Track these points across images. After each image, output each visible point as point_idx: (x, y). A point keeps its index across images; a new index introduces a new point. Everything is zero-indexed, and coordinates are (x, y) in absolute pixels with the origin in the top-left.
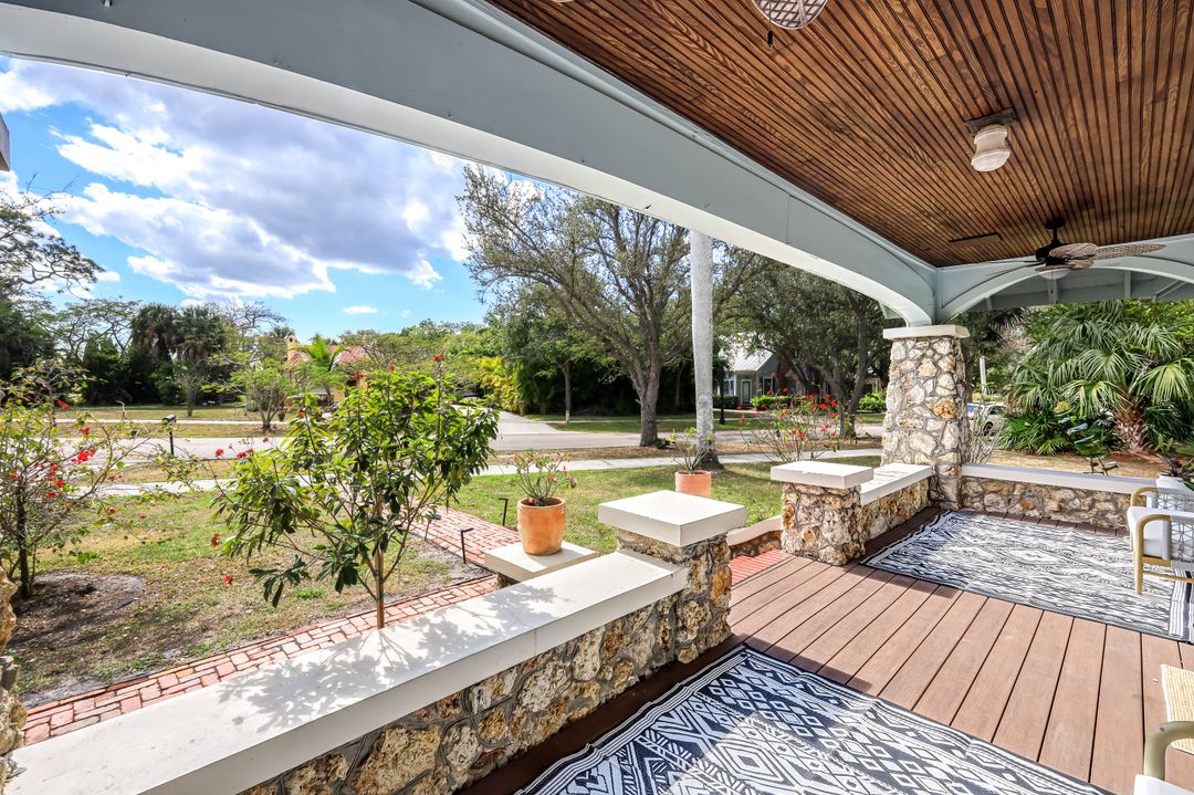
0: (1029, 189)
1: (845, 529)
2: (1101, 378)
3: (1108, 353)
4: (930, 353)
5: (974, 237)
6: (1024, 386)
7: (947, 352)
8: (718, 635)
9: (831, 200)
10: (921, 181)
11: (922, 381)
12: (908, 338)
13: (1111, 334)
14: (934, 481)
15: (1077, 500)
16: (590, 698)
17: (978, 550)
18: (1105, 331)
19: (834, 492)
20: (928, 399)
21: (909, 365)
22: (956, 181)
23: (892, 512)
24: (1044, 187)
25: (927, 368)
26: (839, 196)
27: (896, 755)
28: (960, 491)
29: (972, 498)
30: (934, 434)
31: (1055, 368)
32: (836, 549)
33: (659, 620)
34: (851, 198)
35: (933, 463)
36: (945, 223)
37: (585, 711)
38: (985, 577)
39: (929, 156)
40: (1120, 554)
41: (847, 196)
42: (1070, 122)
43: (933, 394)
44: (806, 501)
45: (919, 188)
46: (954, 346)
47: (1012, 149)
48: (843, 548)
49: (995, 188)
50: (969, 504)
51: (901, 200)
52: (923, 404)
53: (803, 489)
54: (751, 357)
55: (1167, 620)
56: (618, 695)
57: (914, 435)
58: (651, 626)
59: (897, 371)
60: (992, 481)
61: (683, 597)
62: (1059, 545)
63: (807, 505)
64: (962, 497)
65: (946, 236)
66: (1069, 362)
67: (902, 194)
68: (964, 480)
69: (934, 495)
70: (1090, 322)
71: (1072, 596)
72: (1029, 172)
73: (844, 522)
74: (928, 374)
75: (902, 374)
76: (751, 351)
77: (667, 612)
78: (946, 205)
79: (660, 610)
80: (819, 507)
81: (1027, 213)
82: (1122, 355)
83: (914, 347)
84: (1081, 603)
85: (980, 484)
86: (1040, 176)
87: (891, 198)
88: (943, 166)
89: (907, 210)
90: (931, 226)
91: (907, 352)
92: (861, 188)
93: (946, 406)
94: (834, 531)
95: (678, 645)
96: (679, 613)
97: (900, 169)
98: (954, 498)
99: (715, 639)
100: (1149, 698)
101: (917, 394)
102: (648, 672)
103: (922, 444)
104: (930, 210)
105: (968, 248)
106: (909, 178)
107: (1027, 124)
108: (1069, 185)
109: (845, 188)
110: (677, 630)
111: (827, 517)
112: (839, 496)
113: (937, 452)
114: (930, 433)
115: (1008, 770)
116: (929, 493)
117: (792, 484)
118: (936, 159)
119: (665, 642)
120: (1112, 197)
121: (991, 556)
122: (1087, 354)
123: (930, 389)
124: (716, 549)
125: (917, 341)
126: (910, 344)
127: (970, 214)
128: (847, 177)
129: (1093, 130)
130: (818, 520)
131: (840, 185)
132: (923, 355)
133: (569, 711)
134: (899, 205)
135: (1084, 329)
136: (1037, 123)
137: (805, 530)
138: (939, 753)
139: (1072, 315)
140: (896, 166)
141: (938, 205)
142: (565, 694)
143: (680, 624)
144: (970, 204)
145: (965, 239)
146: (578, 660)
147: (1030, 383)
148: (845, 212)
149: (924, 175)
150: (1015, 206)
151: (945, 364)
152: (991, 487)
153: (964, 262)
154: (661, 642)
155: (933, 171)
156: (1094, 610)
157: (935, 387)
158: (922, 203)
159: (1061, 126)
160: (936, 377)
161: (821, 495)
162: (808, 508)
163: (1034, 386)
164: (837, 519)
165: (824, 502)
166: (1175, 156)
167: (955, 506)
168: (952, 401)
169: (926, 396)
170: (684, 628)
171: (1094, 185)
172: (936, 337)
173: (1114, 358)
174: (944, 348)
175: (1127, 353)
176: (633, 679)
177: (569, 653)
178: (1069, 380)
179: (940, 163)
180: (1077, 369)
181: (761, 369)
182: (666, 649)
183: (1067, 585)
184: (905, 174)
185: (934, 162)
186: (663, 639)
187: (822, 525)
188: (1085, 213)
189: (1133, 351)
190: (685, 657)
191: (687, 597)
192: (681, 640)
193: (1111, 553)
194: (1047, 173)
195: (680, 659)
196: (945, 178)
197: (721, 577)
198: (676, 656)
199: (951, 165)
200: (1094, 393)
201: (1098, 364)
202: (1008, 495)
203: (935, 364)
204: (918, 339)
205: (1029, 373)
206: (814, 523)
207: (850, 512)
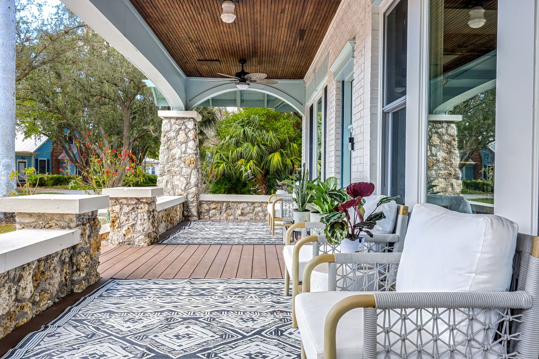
0: (236, 39)
1: (150, 224)
2: (251, 158)
3: (254, 145)
4: (183, 127)
5: (209, 60)
6: (218, 163)
7: (192, 128)
8: (94, 277)
9: (146, 16)
10: (193, 19)
11: (179, 145)
12: (172, 118)
13: (254, 135)
14: (185, 205)
15: (248, 208)
16: (27, 313)
17: (212, 232)
18: (252, 133)
19: (144, 201)
20: (183, 155)
21: (172, 134)
22: (208, 25)
23: (168, 220)
24: (241, 40)
25: (182, 137)
26: (151, 15)
27: (204, 290)
28: (198, 210)
29: (204, 213)
30: (186, 176)
31: (232, 152)
32: (145, 236)
33: (62, 266)
34: (157, 18)
35: (185, 194)
36: (198, 48)
37: (25, 320)
38: (218, 239)
39: (200, 7)
40: (265, 227)
41: (155, 16)
42: (255, 11)
43: (185, 152)
44: (126, 209)
45: (192, 23)
46: (196, 125)
47: (237, 15)
48: (149, 235)
49: (223, 34)
50: (203, 217)
51: (181, 28)
52: (180, 158)
53: (124, 201)
54: (29, 139)
55: (282, 241)
56: (43, 312)
57: (175, 177)
58: (59, 269)
59: (166, 138)
60: (213, 202)
61: (77, 250)
62: (244, 227)
63: (127, 211)
64: (199, 213)
65: (197, 56)
66: (238, 149)
67: (183, 24)
68: (200, 204)
69: (186, 213)
70: (246, 128)
71: (252, 240)
72: (238, 30)
73: (149, 219)
74: (183, 140)
75: (169, 140)
76: (27, 135)
77: (67, 260)
78: (201, 38)
79: (63, 259)
80: (135, 212)
81: (233, 53)
82: (259, 146)
83: (175, 123)
84: (256, 241)
85: (208, 205)
86: (241, 33)
87: (177, 25)
88: (205, 15)
89: (183, 35)
90: (191, 48)
91: (171, 127)
92: (164, 14)
93: (192, 159)
94: (143, 225)
95: (73, 283)
96: (74, 261)
97: (186, 9)
98: (195, 214)
99: (93, 280)
100: (280, 259)
101: (177, 152)
102: (57, 300)
103: (180, 182)
104: (193, 38)
105: (204, 67)
106: (189, 16)
107: (241, 5)
108: (251, 42)
109: (156, 11)
110: (73, 272)
111: (140, 217)
112: (147, 203)
113: (187, 187)
114: (183, 176)
115: (243, 282)
116: (183, 212)
117: (117, 199)
118: (203, 10)
119: (66, 280)
120: (264, 53)
121: (218, 233)
122: (245, 145)
123: (183, 150)
124: (93, 222)
125: (177, 120)
126: (173, 121)
127: (210, 46)
128: (159, 6)
129: (262, 18)
130: (134, 220)
131: (154, 8)
132: (180, 129)
133: (16, 321)
134: (180, 30)
135: (244, 131)
136: (245, 7)
137: (125, 228)
138: (218, 284)
139: (239, 123)
140: (185, 7)
141: (198, 36)
142: (12, 309)
143: (75, 268)
144: (211, 40)
145: (205, 60)
146: (22, 284)
147: (221, 161)
148: (151, 26)
149: (196, 17)
150: (229, 46)
151: (191, 135)
152: (213, 206)
153: (201, 76)
154: (64, 280)
155: (200, 16)
156: (260, 242)
157: (186, 148)
158: (190, 33)
159: (252, 10)
160: (186, 142)
161: (136, 204)
162: (128, 213)
163: (222, 163)
164: (146, 217)
165: (138, 208)
166: (285, 39)
167: (196, 218)
168: (195, 157)
169: (181, 153)
170: (78, 270)
171: (259, 44)
172: (186, 118)
173: (256, 148)
174: (191, 125)
175: (261, 146)
176: (50, 303)
177: (16, 279)
178: (238, 160)
179: (204, 12)
180: (241, 153)
181: (36, 151)
182: (66, 285)
183: (250, 237)
184: (187, 13)
185: (202, 11)
186: (65, 278)
187: (136, 223)
188: (254, 59)
189: (263, 145)
190: (77, 289)
191: (80, 250)
192: (75, 278)
193: (262, 227)
194: (244, 32)
195: (75, 291)
196: (204, 22)
197: (95, 241)
198: (72, 290)
199: (209, 15)
200: (248, 166)
201: (250, 151)
202: (220, 210)
203: (186, 134)
204: (177, 118)
205: (220, 155)
206: (131, 222)
207: (152, 213)
